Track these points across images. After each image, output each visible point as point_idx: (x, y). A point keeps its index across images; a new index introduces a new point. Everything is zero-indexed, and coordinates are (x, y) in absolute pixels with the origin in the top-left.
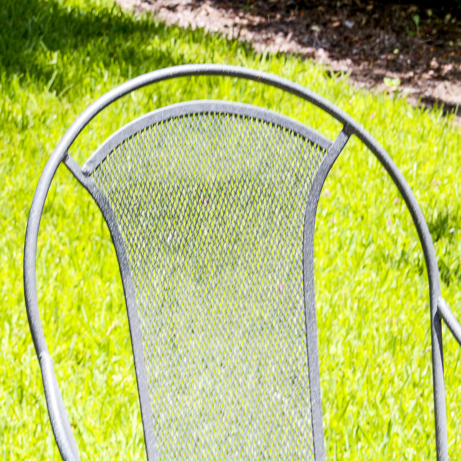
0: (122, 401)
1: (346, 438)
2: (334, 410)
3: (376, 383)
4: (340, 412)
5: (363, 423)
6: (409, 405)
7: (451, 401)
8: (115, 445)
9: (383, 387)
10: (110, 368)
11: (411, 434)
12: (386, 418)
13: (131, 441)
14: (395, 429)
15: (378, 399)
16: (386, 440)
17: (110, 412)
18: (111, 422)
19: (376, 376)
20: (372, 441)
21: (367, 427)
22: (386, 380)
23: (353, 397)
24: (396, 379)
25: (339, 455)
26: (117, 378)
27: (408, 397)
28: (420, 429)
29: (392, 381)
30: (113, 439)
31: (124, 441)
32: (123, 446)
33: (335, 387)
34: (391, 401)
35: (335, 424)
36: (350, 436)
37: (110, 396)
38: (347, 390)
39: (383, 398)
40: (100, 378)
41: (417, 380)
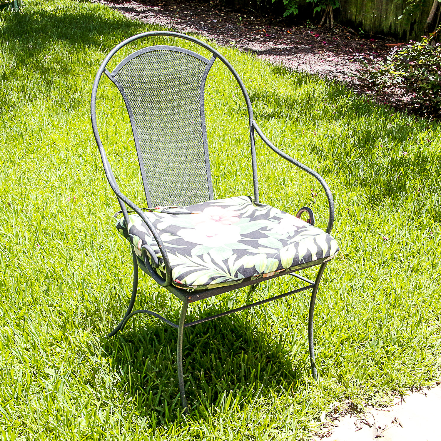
0: (134, 168)
1: (220, 178)
2: (215, 168)
3: (231, 157)
4: (218, 168)
5: (226, 172)
6: (243, 164)
7: (259, 162)
8: (133, 184)
9: (233, 158)
10: (129, 156)
11: (244, 175)
12: (235, 170)
13: (139, 183)
14: (238, 173)
15: (232, 163)
16: (235, 178)
17: (130, 172)
18: (131, 176)
19: (231, 154)
20: (230, 178)
21: (228, 173)
22: (234, 156)
23: (222, 163)
24: (238, 155)
25: (218, 184)
26: (132, 160)
27: (243, 161)
28: (247, 173)
29: (236, 156)
30: (132, 182)
31: (136, 183)
32: (136, 185)
33: (215, 159)
34: (236, 163)
35: (216, 173)
36: (221, 177)
37: (130, 166)
38: (220, 160)
39: (234, 162)
40: (125, 160)
41: (246, 155)
